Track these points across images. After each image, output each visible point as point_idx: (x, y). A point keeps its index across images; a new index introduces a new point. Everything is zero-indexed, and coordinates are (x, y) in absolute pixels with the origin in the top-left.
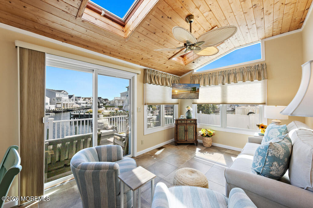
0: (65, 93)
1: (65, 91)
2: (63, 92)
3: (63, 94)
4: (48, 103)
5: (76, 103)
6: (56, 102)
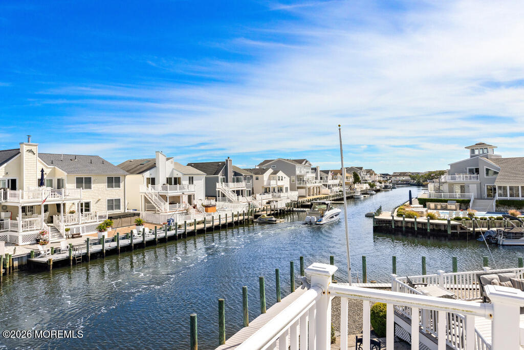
0: (307, 164)
2: (304, 163)
3: (305, 167)
4: (288, 188)
5: (324, 185)
6: (297, 186)
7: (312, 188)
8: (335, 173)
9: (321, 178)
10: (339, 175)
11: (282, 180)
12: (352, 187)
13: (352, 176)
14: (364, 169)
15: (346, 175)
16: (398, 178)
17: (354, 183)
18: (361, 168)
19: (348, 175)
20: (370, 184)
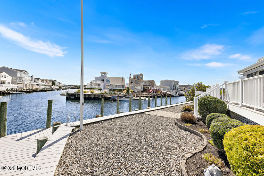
0: (26, 73)
1: (26, 71)
2: (24, 72)
3: (24, 74)
4: (10, 82)
5: (36, 84)
6: (17, 82)
7: (28, 84)
8: (43, 81)
9: (34, 81)
10: (45, 81)
11: (5, 77)
12: (51, 87)
13: (51, 83)
14: (57, 81)
15: (48, 82)
16: (70, 86)
17: (52, 85)
18: (56, 81)
19: (49, 82)
20: (59, 87)
